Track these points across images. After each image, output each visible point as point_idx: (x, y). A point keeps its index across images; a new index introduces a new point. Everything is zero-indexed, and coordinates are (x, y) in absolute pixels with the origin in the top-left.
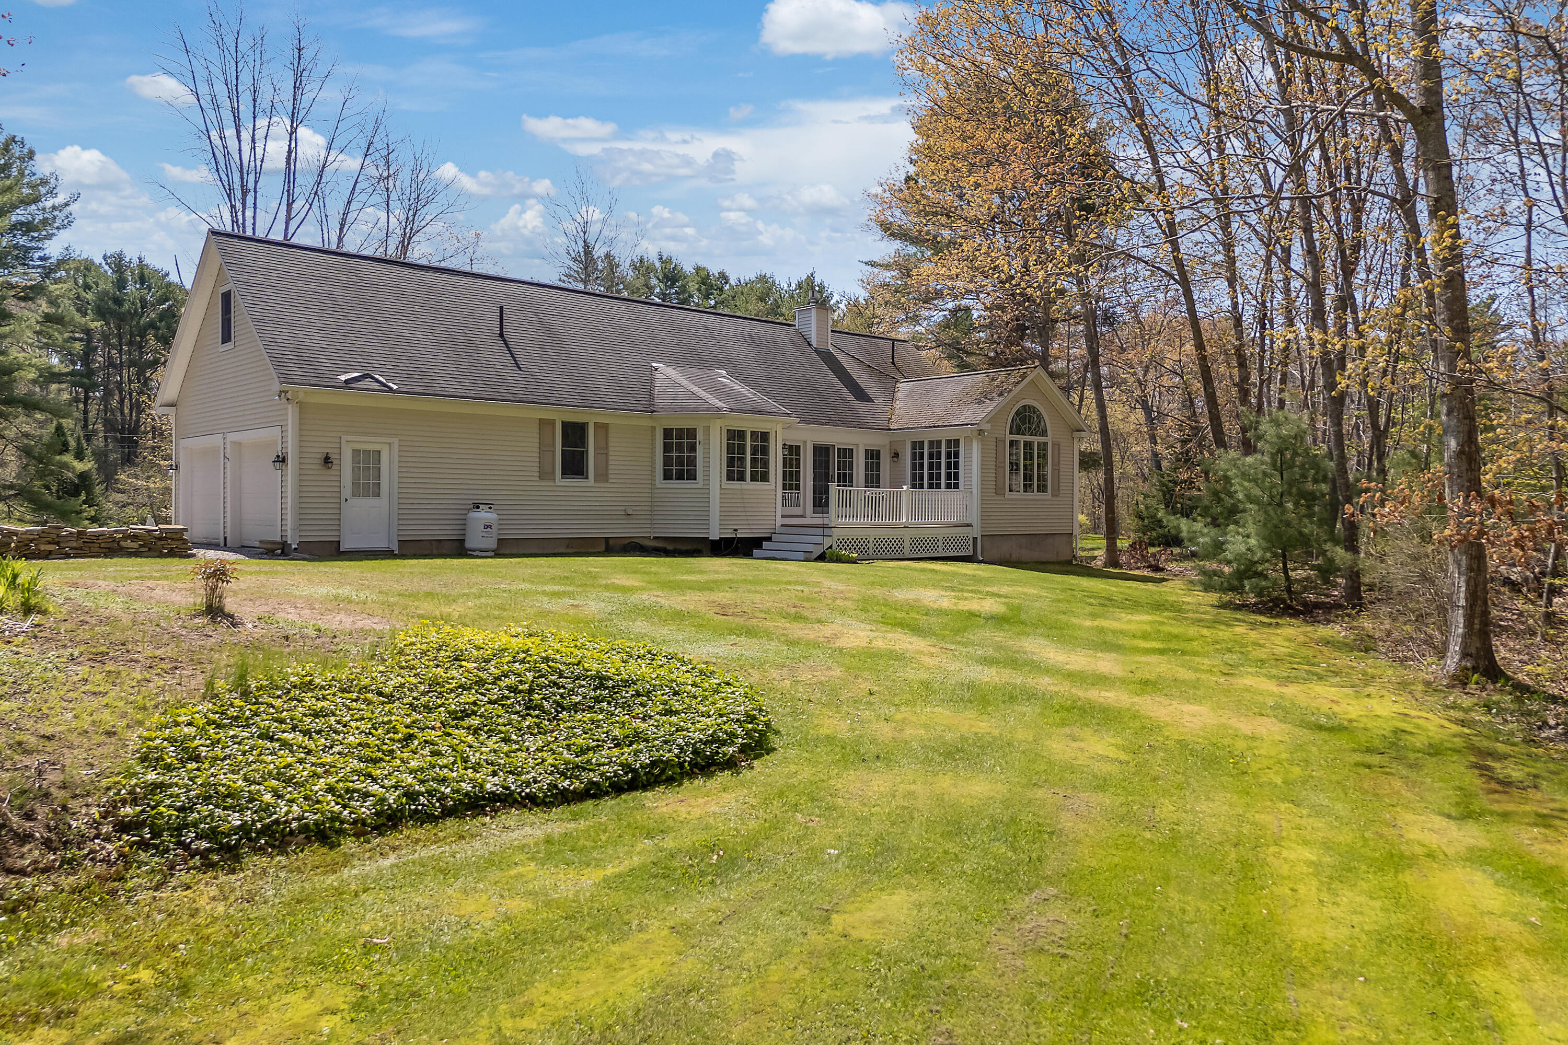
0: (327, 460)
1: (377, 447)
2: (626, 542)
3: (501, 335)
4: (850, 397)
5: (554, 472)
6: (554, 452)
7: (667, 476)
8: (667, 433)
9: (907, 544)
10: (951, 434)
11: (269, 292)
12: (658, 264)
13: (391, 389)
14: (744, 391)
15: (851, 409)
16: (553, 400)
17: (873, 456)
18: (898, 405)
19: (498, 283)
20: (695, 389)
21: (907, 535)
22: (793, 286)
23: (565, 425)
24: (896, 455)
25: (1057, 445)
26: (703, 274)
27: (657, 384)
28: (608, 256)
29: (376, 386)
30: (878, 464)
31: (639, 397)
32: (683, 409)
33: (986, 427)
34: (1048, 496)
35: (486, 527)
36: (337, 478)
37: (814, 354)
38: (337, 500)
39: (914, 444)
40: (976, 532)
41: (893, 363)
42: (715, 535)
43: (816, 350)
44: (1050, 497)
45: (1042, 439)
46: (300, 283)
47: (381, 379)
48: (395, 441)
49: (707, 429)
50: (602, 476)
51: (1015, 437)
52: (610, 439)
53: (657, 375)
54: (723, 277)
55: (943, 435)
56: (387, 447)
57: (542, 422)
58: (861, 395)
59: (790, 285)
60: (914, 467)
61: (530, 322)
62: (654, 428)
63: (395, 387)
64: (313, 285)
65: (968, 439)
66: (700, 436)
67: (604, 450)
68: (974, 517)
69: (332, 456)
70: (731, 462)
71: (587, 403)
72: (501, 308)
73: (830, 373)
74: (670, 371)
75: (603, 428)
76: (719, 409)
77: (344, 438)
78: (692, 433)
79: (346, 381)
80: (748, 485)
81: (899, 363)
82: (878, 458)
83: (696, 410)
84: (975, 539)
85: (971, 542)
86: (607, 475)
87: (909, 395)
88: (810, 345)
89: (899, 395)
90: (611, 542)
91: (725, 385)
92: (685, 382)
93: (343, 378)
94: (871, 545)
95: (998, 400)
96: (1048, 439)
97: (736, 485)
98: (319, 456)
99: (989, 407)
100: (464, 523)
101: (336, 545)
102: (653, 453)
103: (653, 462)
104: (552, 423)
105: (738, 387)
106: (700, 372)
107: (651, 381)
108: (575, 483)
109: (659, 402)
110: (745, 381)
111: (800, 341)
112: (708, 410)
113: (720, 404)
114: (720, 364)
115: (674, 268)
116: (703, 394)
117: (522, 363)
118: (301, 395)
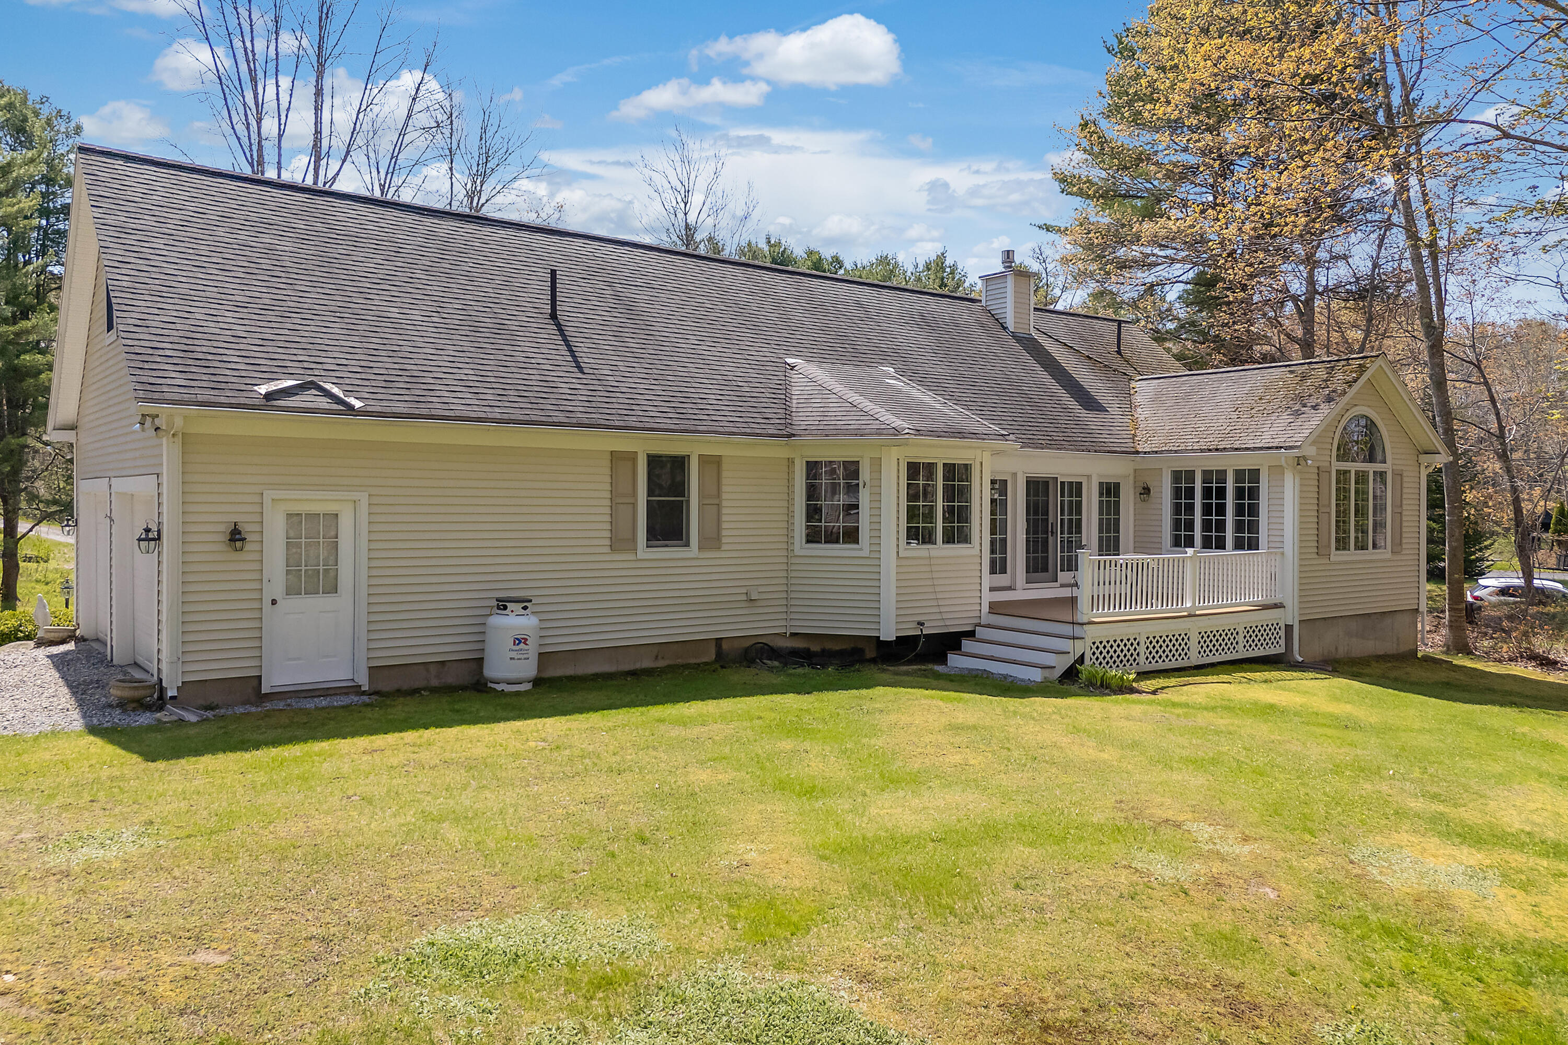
0: (236, 536)
1: (331, 508)
2: (748, 643)
3: (553, 316)
4: (1073, 404)
5: (634, 539)
6: (634, 505)
7: (813, 537)
8: (812, 468)
9: (1193, 644)
10: (1246, 462)
11: (159, 243)
12: (766, 248)
13: (351, 408)
14: (927, 399)
15: (1078, 422)
16: (632, 421)
17: (1110, 490)
18: (1141, 414)
19: (555, 239)
20: (855, 398)
21: (1194, 628)
22: (921, 268)
23: (654, 461)
24: (1146, 491)
25: (1399, 475)
26: (815, 258)
27: (795, 391)
28: (710, 239)
29: (323, 403)
30: (1117, 504)
31: (769, 413)
32: (839, 432)
33: (1310, 451)
34: (1384, 554)
35: (518, 641)
36: (256, 566)
37: (1012, 342)
38: (256, 605)
39: (1177, 476)
40: (1291, 616)
41: (1119, 352)
42: (888, 633)
43: (1014, 335)
44: (1388, 555)
45: (1379, 467)
46: (220, 232)
47: (335, 390)
48: (364, 498)
49: (877, 463)
50: (712, 541)
51: (1344, 466)
52: (724, 481)
53: (795, 377)
54: (837, 261)
55: (1230, 464)
56: (350, 506)
57: (615, 457)
58: (1089, 402)
59: (917, 266)
60: (1177, 509)
61: (601, 296)
62: (791, 462)
63: (358, 404)
64: (243, 236)
65: (1277, 470)
66: (865, 474)
67: (713, 500)
68: (1288, 594)
69: (245, 528)
70: (912, 513)
71: (688, 425)
72: (553, 273)
73: (1038, 368)
74: (813, 370)
75: (713, 463)
76: (897, 431)
77: (269, 495)
78: (852, 470)
79: (269, 396)
80: (940, 550)
81: (1127, 353)
82: (1117, 495)
83: (859, 433)
84: (1289, 628)
85: (1282, 633)
86: (718, 538)
87: (1156, 399)
88: (1005, 328)
89: (1138, 399)
90: (725, 646)
91: (900, 391)
92: (838, 388)
93: (263, 390)
94: (1142, 649)
95: (1325, 409)
96: (1387, 467)
97: (918, 550)
98: (222, 528)
99: (1314, 421)
100: (481, 634)
101: (255, 682)
102: (790, 500)
103: (790, 514)
104: (632, 457)
105: (917, 393)
106: (856, 371)
107: (786, 386)
108: (668, 553)
109: (803, 418)
110: (922, 381)
111: (990, 323)
112: (879, 432)
113: (898, 423)
114: (885, 357)
115: (784, 251)
116: (867, 405)
117: (584, 359)
118: (179, 422)
